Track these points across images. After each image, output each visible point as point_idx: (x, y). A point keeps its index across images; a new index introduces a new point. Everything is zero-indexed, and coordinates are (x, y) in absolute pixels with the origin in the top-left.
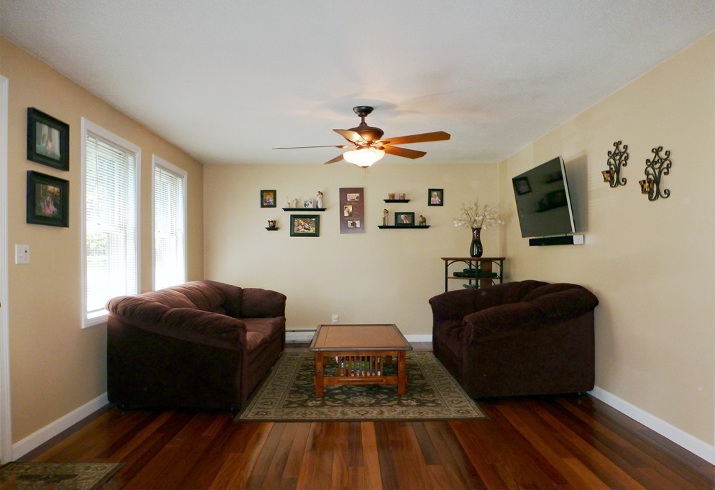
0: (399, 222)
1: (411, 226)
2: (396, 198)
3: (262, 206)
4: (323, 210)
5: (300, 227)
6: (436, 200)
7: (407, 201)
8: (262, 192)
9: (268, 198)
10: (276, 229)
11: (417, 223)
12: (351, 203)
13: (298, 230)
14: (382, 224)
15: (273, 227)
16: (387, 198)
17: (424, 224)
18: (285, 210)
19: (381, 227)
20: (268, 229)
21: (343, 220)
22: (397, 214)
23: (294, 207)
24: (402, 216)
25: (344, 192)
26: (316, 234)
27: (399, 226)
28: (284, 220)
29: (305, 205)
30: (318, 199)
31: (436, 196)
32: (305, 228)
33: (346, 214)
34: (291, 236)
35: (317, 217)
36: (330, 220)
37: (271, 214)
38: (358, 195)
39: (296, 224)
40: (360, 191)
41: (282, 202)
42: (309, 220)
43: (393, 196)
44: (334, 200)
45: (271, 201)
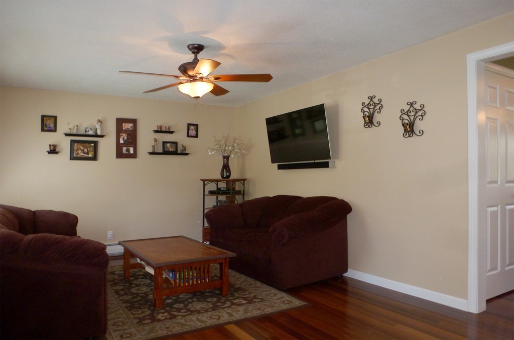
0: (166, 149)
1: (175, 153)
2: (164, 129)
3: (43, 130)
4: (102, 136)
5: (80, 152)
6: (193, 132)
7: (172, 132)
8: (43, 117)
9: (48, 124)
10: (57, 153)
11: (179, 152)
12: (126, 131)
13: (78, 154)
14: (151, 151)
15: (53, 151)
16: (156, 129)
17: (184, 152)
18: (67, 135)
19: (151, 153)
20: (49, 153)
21: (119, 147)
22: (164, 143)
23: (75, 132)
24: (168, 145)
25: (120, 122)
26: (94, 158)
27: (166, 153)
28: (65, 144)
29: (86, 131)
30: (98, 126)
31: (193, 130)
32: (84, 153)
33: (122, 141)
34: (71, 159)
35: (96, 143)
36: (107, 146)
37: (51, 138)
38: (132, 125)
39: (76, 148)
40: (134, 121)
41: (63, 126)
42: (88, 145)
43: (161, 127)
44: (111, 128)
45: (52, 125)
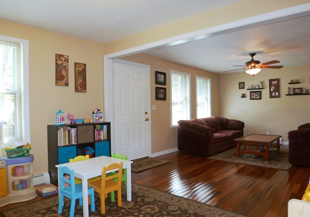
0: (295, 92)
1: (301, 94)
2: (294, 82)
3: (240, 88)
5: (254, 96)
7: (299, 83)
8: (239, 83)
9: (242, 86)
10: (245, 97)
12: (274, 85)
13: (253, 97)
14: (287, 93)
15: (244, 96)
16: (290, 82)
17: (308, 93)
18: (248, 89)
19: (287, 95)
20: (241, 97)
21: (271, 93)
22: (294, 89)
23: (251, 88)
24: (297, 90)
25: (271, 81)
26: (260, 99)
27: (295, 94)
28: (248, 93)
29: (255, 87)
30: (260, 85)
32: (255, 96)
33: (272, 90)
34: (250, 99)
35: (260, 92)
36: (266, 93)
37: (243, 91)
38: (277, 82)
39: (252, 95)
40: (278, 80)
41: (247, 87)
42: (257, 93)
43: (292, 81)
44: (267, 84)
45: (243, 86)
